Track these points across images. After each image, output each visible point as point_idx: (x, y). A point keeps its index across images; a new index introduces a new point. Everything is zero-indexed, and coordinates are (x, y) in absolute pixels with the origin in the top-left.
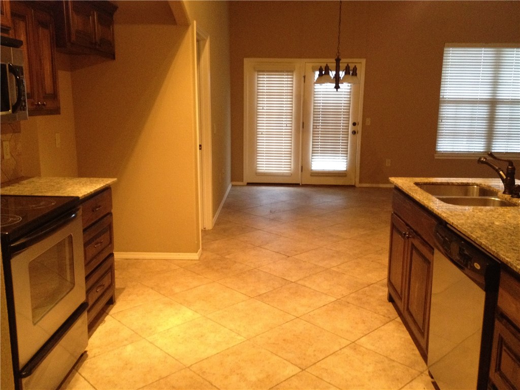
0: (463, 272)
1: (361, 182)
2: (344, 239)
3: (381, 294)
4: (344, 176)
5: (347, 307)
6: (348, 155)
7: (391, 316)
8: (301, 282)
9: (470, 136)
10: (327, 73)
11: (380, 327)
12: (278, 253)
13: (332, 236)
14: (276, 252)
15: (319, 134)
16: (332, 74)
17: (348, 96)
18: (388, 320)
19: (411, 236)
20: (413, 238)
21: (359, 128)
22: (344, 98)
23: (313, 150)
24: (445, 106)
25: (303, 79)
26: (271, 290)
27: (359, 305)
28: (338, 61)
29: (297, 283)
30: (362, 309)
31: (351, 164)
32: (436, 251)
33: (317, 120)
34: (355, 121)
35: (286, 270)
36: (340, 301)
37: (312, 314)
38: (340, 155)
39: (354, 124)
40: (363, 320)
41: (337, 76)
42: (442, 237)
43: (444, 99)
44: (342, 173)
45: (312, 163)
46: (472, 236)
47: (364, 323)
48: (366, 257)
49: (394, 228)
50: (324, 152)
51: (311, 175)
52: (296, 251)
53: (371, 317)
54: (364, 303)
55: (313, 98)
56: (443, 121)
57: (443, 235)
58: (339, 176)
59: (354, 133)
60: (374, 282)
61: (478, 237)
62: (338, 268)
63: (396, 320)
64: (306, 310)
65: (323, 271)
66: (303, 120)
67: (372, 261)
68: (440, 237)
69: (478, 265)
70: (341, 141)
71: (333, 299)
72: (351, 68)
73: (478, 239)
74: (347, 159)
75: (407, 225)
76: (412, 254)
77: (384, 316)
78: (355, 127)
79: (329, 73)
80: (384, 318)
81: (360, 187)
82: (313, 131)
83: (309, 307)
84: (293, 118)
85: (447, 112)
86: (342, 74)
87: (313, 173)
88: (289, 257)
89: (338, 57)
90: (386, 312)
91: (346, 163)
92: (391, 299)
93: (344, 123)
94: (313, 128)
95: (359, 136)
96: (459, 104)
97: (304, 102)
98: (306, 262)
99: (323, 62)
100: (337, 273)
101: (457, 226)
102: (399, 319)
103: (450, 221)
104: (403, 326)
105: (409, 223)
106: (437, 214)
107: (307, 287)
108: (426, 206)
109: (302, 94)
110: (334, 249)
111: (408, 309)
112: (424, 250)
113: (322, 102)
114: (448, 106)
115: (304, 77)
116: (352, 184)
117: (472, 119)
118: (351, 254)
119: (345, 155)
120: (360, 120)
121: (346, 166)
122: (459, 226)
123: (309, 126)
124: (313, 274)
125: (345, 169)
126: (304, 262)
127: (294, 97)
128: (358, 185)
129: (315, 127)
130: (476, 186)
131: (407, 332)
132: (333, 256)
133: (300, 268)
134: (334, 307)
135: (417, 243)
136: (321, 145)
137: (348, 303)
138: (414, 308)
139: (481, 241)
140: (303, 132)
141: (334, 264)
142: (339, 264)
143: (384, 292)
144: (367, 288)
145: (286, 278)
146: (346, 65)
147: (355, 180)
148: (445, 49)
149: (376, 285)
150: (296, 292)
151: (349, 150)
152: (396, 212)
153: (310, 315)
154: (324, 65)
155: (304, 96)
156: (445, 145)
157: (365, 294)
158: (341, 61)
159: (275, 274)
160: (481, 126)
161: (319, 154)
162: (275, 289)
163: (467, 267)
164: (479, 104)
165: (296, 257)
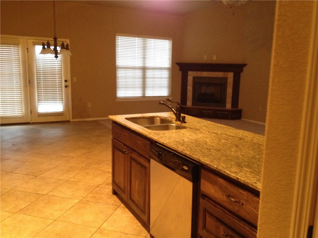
0: (175, 172)
1: (73, 118)
2: (73, 158)
3: (107, 191)
4: (62, 115)
5: (88, 204)
6: (64, 101)
7: (117, 204)
8: (50, 194)
9: (134, 87)
10: (49, 47)
11: (113, 213)
12: (27, 175)
13: (64, 156)
14: (25, 174)
15: (41, 88)
16: (52, 48)
17: (60, 63)
18: (116, 207)
19: (129, 152)
20: (131, 153)
21: (69, 83)
22: (58, 64)
23: (38, 99)
24: (119, 70)
25: (26, 50)
26: (29, 204)
27: (95, 201)
28: (55, 39)
29: (48, 195)
30: (99, 204)
31: (66, 106)
32: (152, 161)
33: (40, 78)
34: (66, 79)
35: (37, 186)
36: (82, 201)
37: (65, 215)
38: (58, 101)
39: (66, 81)
40: (101, 211)
41: (55, 49)
42: (157, 152)
43: (119, 66)
44: (60, 113)
45: (38, 107)
46: (179, 150)
47: (102, 213)
48: (90, 167)
49: (115, 148)
50: (46, 99)
51: (38, 116)
52: (41, 171)
53: (106, 208)
54: (98, 199)
55: (35, 64)
56: (119, 79)
57: (158, 151)
58: (58, 115)
59: (66, 87)
60: (101, 183)
61: (183, 150)
62: (75, 178)
63: (121, 206)
64: (60, 213)
65: (65, 182)
66: (29, 78)
67: (95, 170)
68: (155, 152)
69: (186, 167)
70: (58, 92)
71: (77, 201)
72: (65, 45)
73: (183, 151)
74: (63, 104)
75: (125, 145)
76: (131, 163)
77: (113, 205)
78: (66, 83)
79: (50, 47)
80: (113, 206)
81: (73, 122)
82: (37, 86)
83: (62, 210)
84: (21, 77)
85: (120, 74)
86: (59, 49)
87: (40, 114)
88: (36, 176)
89: (55, 36)
90: (113, 202)
91: (62, 107)
92: (115, 193)
93: (58, 81)
94: (37, 84)
95: (69, 89)
96: (126, 69)
97: (29, 66)
98: (50, 178)
99: (45, 40)
100: (75, 182)
101: (167, 144)
102: (122, 205)
103: (161, 142)
104: (126, 209)
105: (127, 144)
106: (150, 137)
107: (56, 196)
108: (141, 133)
109: (27, 60)
110: (68, 165)
111: (131, 198)
112: (142, 160)
113: (42, 66)
114: (120, 70)
115: (27, 49)
116: (68, 120)
117: (134, 78)
118: (80, 167)
119: (62, 101)
120: (69, 78)
121: (62, 108)
122: (168, 144)
123: (33, 82)
124: (58, 186)
125: (62, 110)
126: (49, 178)
127: (21, 62)
128: (71, 120)
129: (38, 83)
130: (158, 118)
131: (130, 213)
132: (69, 171)
133: (47, 183)
134: (79, 206)
135: (134, 156)
136: (44, 95)
137: (88, 201)
138: (136, 197)
139: (185, 152)
140: (29, 87)
141: (71, 176)
142: (74, 175)
143: (109, 189)
144: (97, 189)
145: (38, 192)
146: (62, 42)
147: (69, 117)
148: (117, 37)
149: (102, 185)
150: (49, 202)
151: (63, 98)
152: (115, 137)
153: (64, 217)
154: (46, 42)
155: (28, 62)
156: (121, 93)
157: (97, 193)
158: (57, 40)
159: (29, 191)
160: (139, 82)
161: (43, 102)
162: (32, 203)
163: (178, 169)
164: (137, 69)
165: (42, 175)
